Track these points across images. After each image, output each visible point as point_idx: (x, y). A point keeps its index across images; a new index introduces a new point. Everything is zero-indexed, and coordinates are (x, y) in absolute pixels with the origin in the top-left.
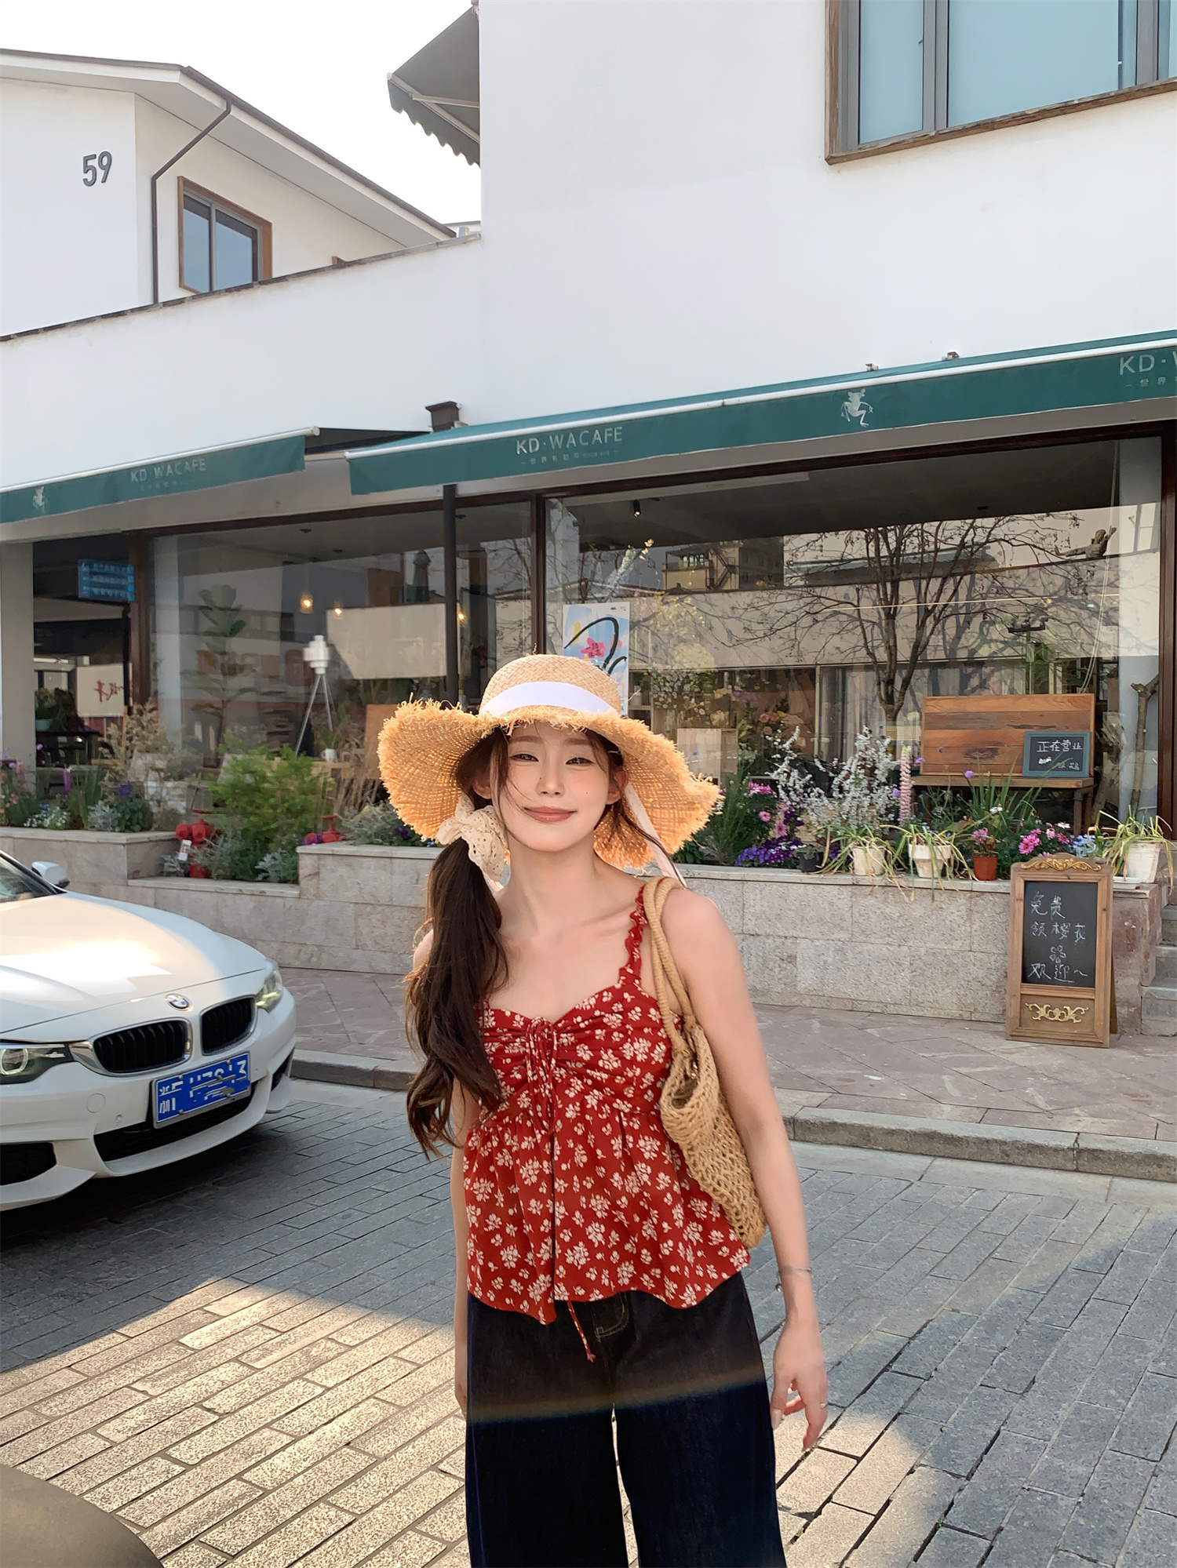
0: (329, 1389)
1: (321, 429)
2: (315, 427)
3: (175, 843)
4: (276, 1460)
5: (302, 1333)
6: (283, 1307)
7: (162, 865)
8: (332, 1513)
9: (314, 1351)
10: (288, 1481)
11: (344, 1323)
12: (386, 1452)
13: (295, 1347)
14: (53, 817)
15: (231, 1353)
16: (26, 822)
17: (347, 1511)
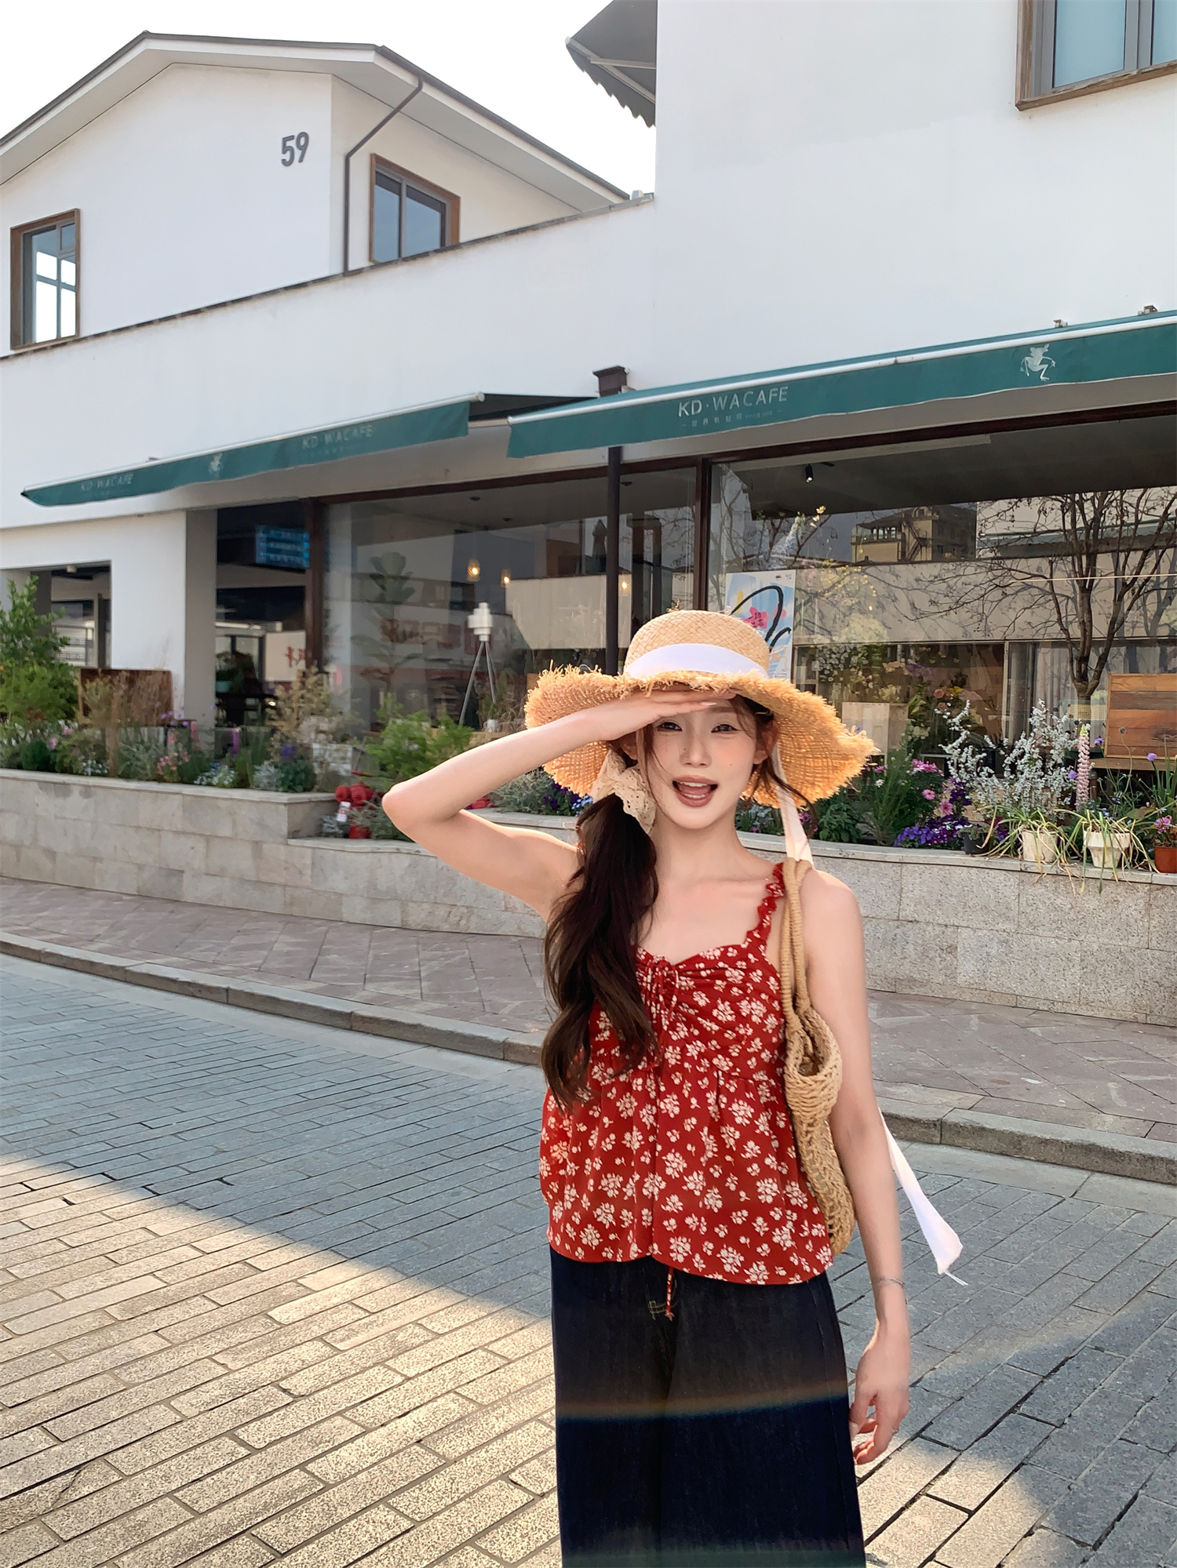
0: (409, 1379)
1: (486, 395)
2: (480, 393)
3: (334, 805)
4: (343, 1452)
5: (391, 1316)
6: (377, 1286)
7: (321, 826)
8: (391, 1517)
9: (401, 1337)
10: (351, 1476)
11: (435, 1308)
12: (457, 1454)
13: (382, 1330)
14: (221, 775)
15: (316, 1331)
16: (196, 779)
17: (407, 1517)
